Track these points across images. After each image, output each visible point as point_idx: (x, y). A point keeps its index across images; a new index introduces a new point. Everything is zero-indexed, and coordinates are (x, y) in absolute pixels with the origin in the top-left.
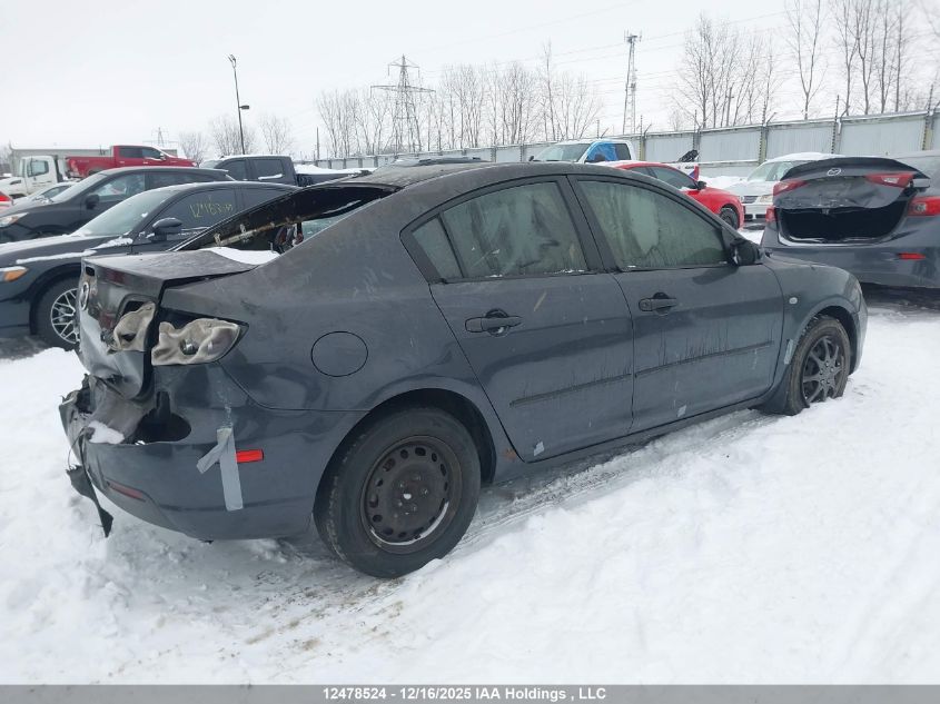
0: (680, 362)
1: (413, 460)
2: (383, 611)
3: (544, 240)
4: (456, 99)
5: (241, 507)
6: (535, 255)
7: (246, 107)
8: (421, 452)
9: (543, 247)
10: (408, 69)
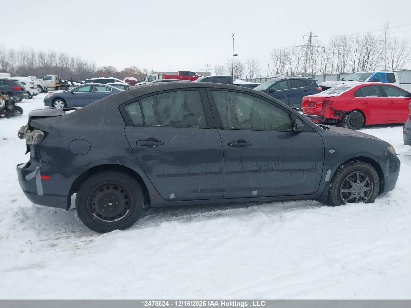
0: (252, 171)
1: (111, 190)
2: (85, 241)
3: (187, 113)
4: (336, 51)
5: (43, 194)
6: (181, 119)
7: (236, 55)
8: (116, 188)
9: (185, 116)
10: (312, 37)
